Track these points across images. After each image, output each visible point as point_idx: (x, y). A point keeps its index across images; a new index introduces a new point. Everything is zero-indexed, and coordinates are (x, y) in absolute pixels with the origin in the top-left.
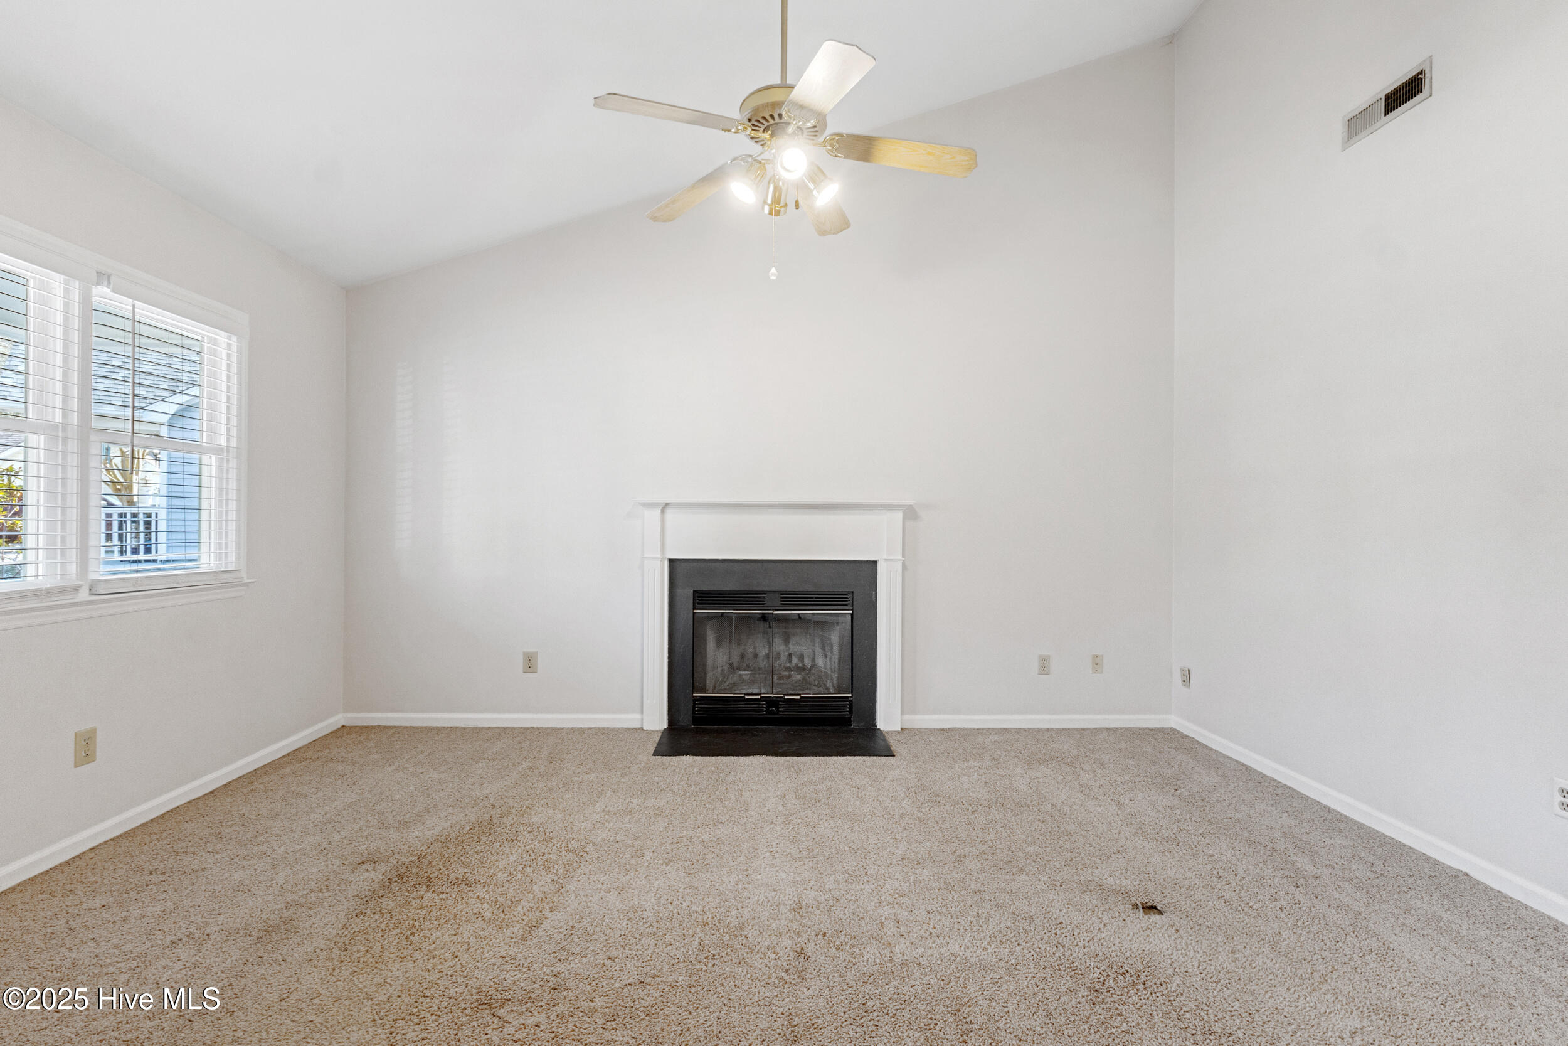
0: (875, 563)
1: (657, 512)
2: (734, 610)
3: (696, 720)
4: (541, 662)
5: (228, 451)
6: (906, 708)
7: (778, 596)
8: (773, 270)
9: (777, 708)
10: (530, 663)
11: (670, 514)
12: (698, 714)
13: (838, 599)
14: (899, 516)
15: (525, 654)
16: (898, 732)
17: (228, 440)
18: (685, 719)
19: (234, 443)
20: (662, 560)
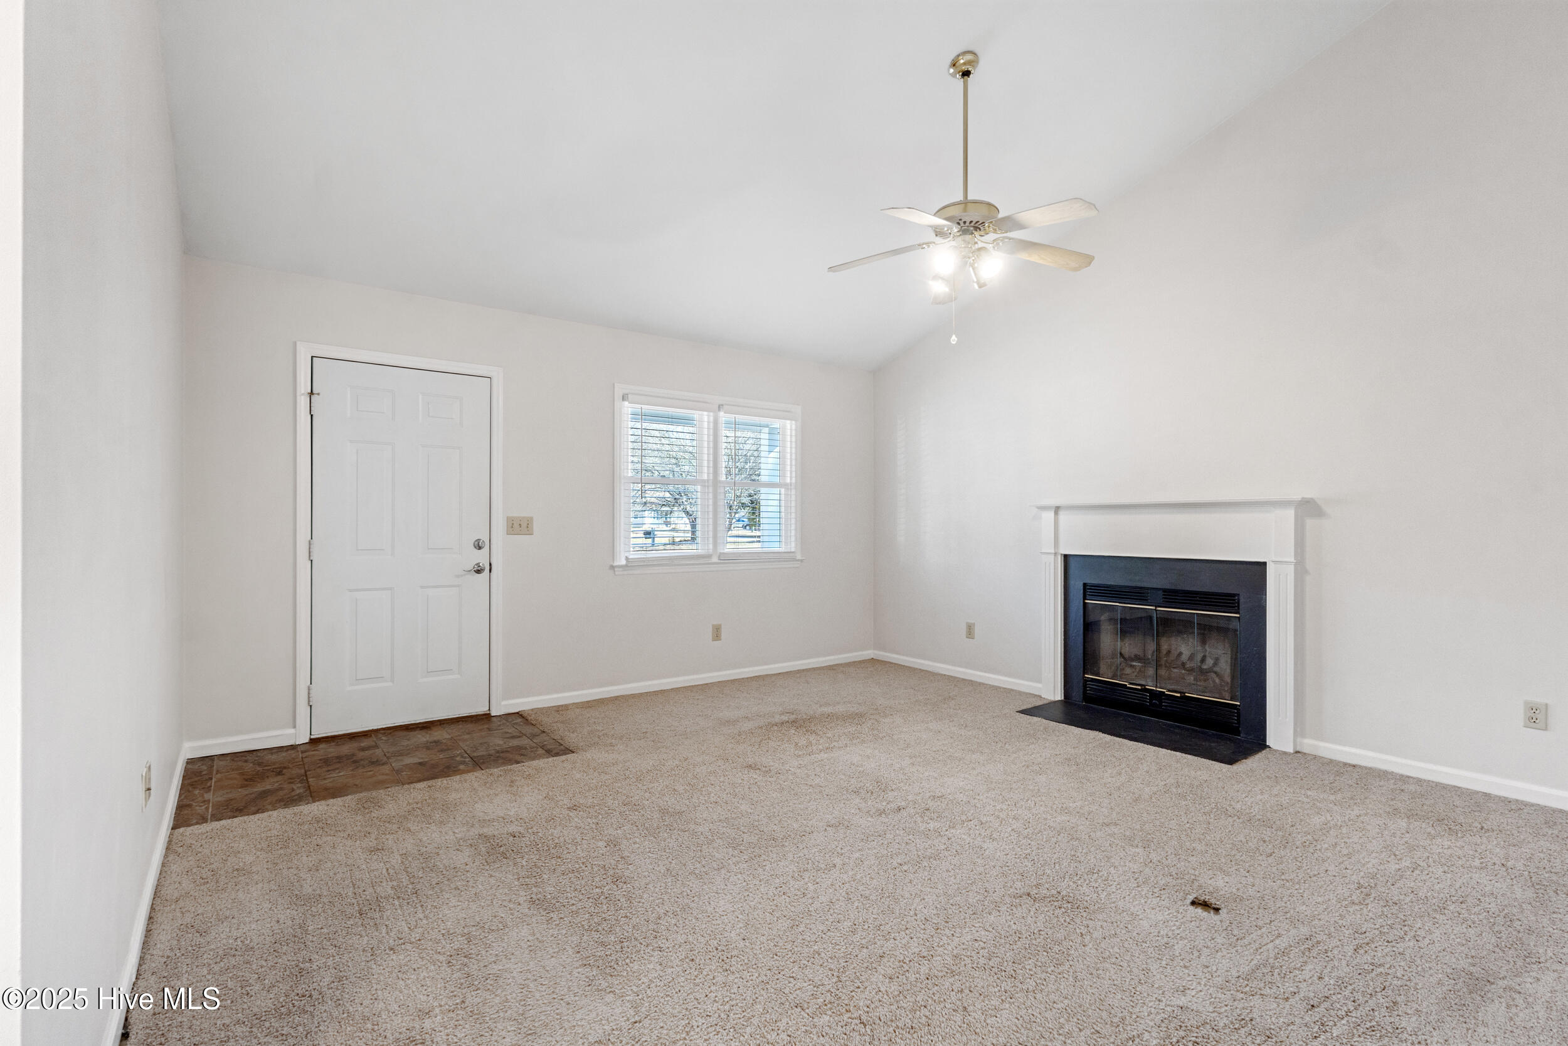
0: (1265, 564)
1: (1051, 514)
2: (1119, 603)
3: (1087, 698)
4: (977, 631)
5: (791, 485)
6: (1300, 730)
7: (1160, 592)
8: (954, 337)
9: (1161, 702)
10: (970, 631)
11: (1063, 516)
12: (1088, 693)
13: (1228, 601)
14: (1290, 513)
15: (967, 623)
16: (1290, 754)
17: (791, 479)
18: (1077, 695)
19: (794, 480)
20: (1055, 554)
